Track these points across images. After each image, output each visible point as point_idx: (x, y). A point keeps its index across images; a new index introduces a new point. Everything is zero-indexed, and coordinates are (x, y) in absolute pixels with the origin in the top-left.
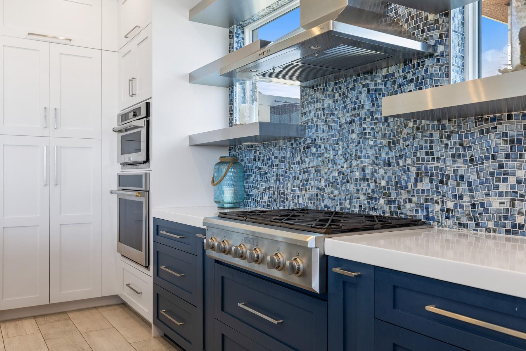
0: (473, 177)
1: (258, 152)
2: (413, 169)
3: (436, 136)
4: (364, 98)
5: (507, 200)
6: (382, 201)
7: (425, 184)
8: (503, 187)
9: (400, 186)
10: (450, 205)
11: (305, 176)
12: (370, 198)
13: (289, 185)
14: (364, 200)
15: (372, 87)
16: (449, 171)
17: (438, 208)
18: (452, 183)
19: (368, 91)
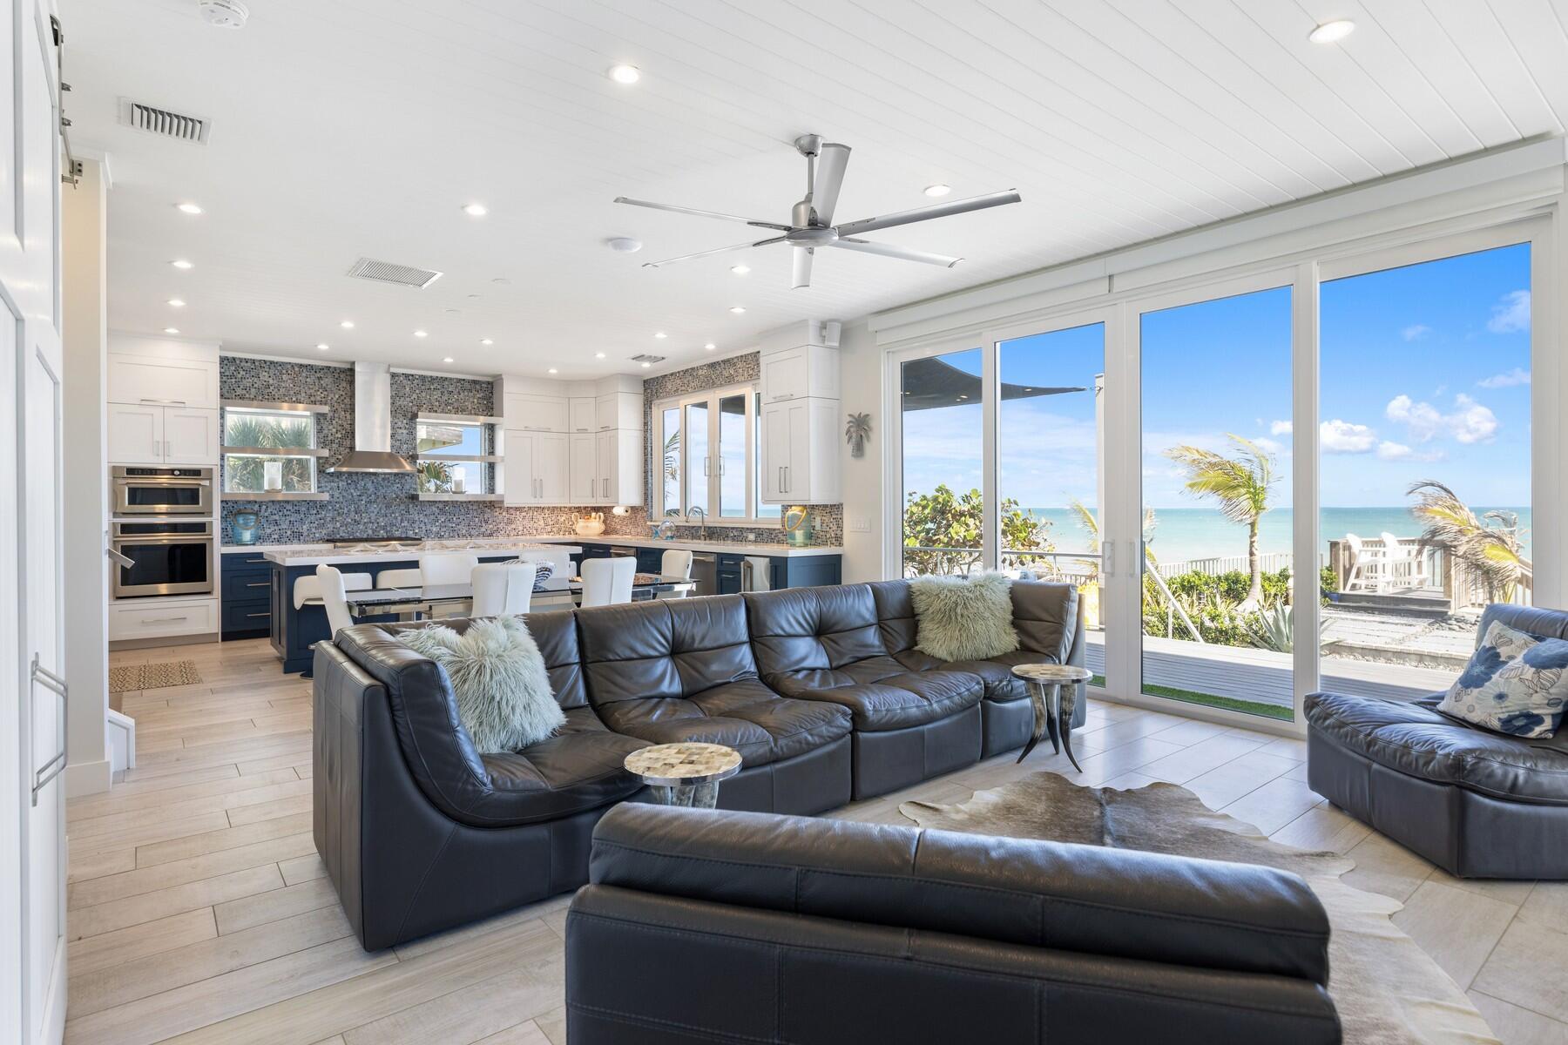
0: (426, 521)
1: (264, 507)
2: (399, 518)
3: (411, 506)
4: (369, 485)
5: (438, 528)
6: (382, 532)
7: (405, 524)
8: (437, 524)
9: (392, 525)
10: (417, 531)
11: (322, 521)
12: (374, 531)
13: (304, 527)
14: (370, 532)
15: (375, 481)
16: (417, 518)
17: (411, 532)
18: (418, 523)
19: (373, 482)
